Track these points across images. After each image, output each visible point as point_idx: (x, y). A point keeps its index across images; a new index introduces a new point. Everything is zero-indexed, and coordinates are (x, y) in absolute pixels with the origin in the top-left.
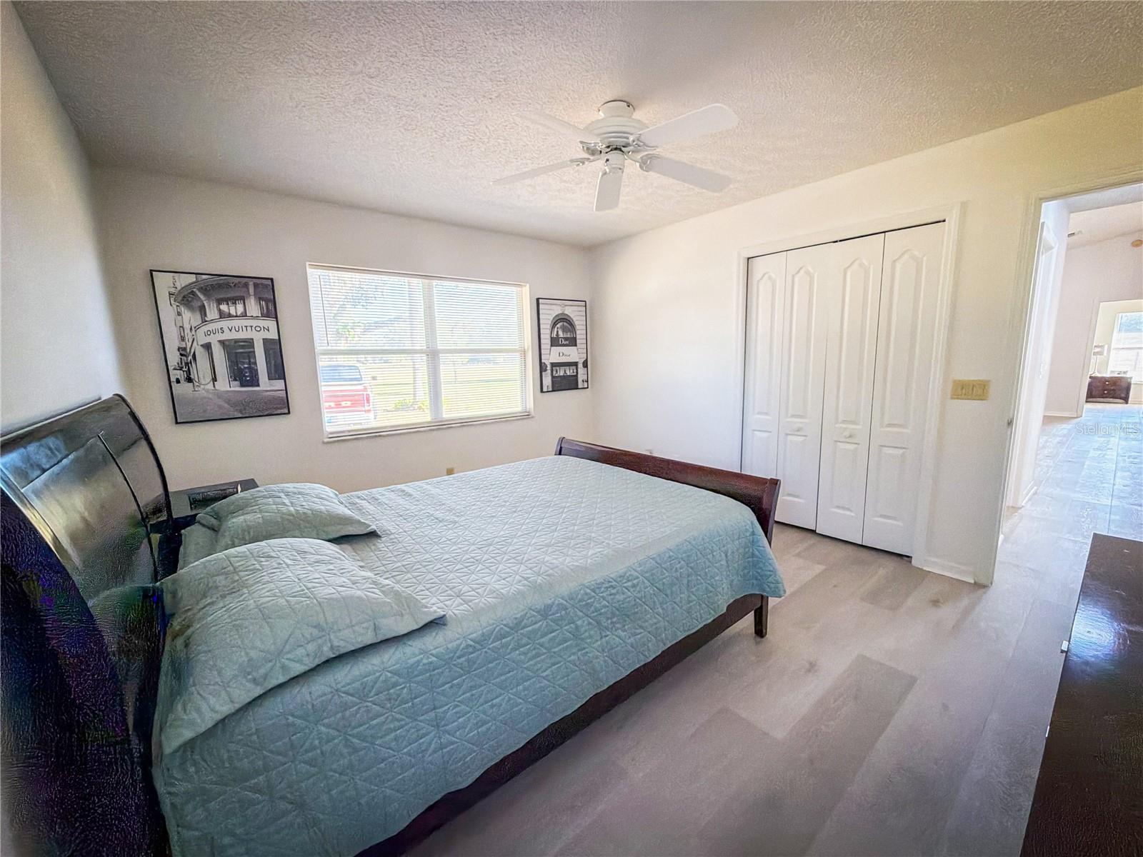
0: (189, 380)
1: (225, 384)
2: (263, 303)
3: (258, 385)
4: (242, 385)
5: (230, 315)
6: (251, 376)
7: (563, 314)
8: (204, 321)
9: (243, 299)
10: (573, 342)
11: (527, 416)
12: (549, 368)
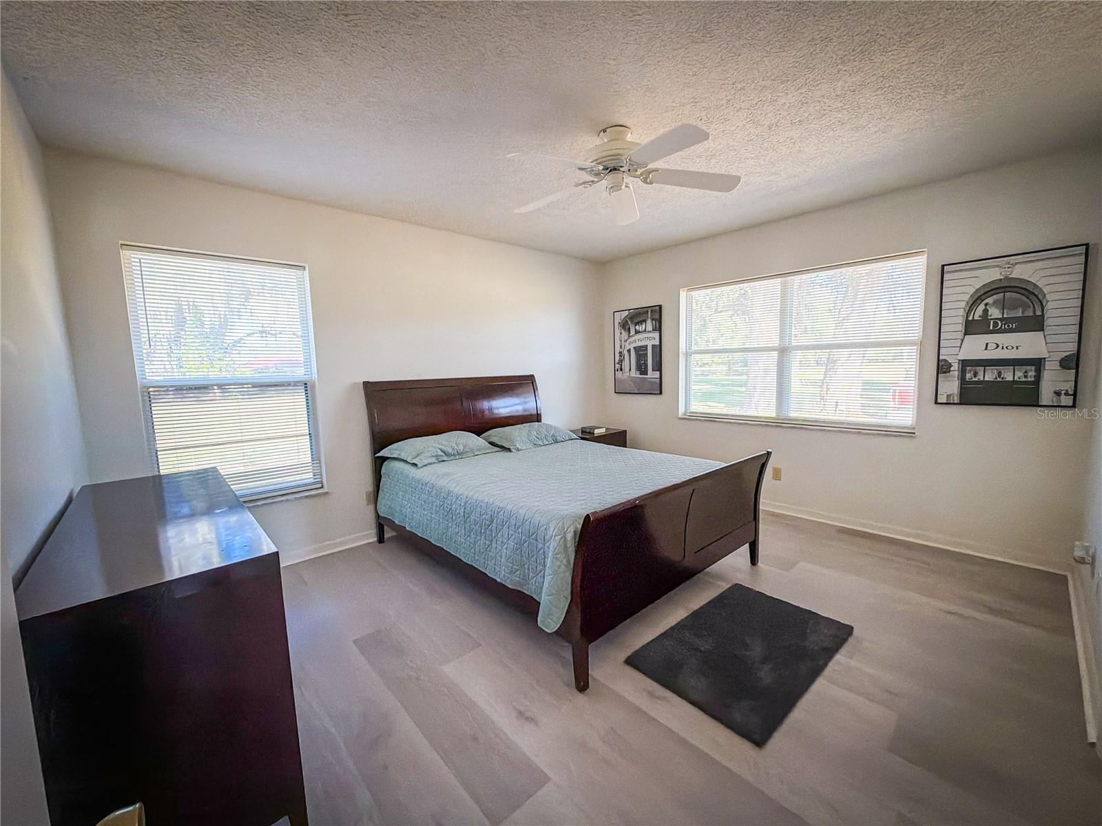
0: (621, 370)
1: (634, 374)
2: (654, 322)
3: (647, 375)
4: (641, 374)
5: (639, 332)
6: (645, 368)
7: (1007, 278)
8: (629, 336)
9: (645, 321)
10: (1036, 324)
11: (909, 434)
12: (955, 367)
